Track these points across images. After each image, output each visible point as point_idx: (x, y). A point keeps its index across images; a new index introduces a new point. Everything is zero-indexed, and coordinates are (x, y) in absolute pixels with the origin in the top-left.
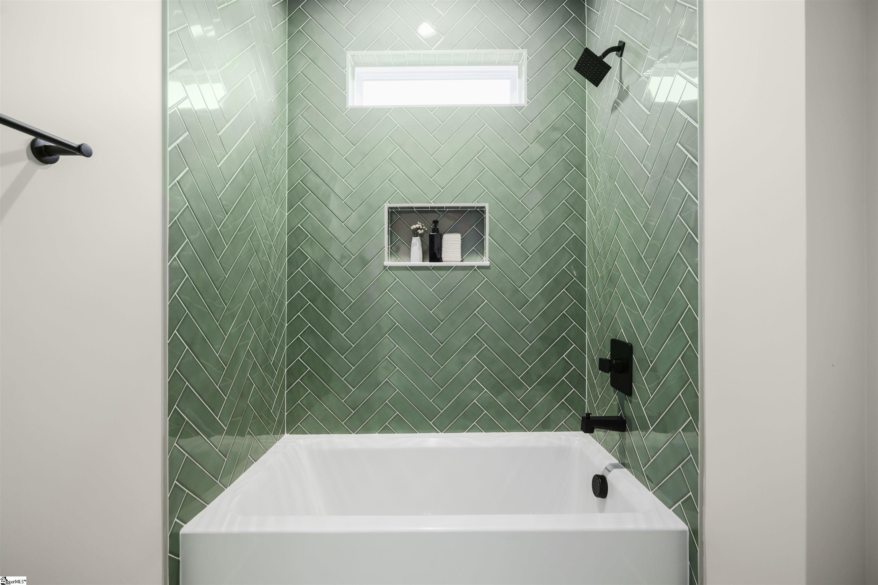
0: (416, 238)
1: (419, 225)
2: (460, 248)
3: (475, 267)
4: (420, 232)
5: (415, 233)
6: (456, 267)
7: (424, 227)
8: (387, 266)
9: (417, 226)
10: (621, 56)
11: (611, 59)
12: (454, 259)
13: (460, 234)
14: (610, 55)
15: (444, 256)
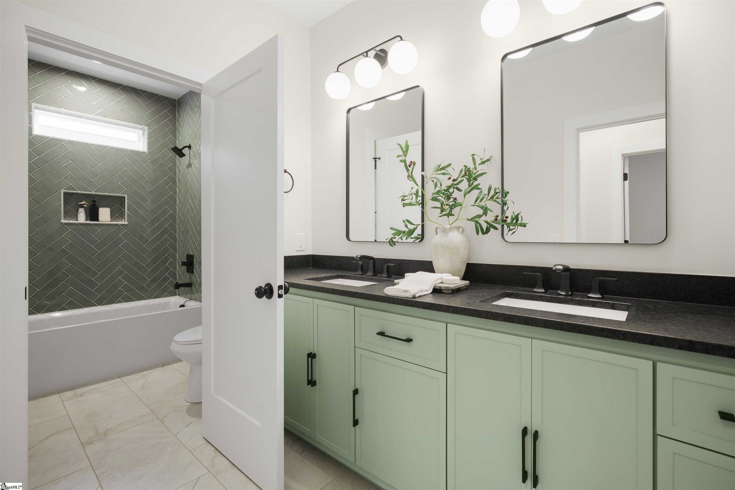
0: (82, 209)
1: (85, 203)
2: (110, 215)
3: (119, 225)
4: (85, 206)
5: (82, 206)
6: (108, 224)
7: (87, 204)
8: (63, 223)
9: (83, 203)
10: (190, 150)
11: (186, 151)
12: (106, 220)
13: (110, 208)
14: (186, 148)
15: (100, 218)
